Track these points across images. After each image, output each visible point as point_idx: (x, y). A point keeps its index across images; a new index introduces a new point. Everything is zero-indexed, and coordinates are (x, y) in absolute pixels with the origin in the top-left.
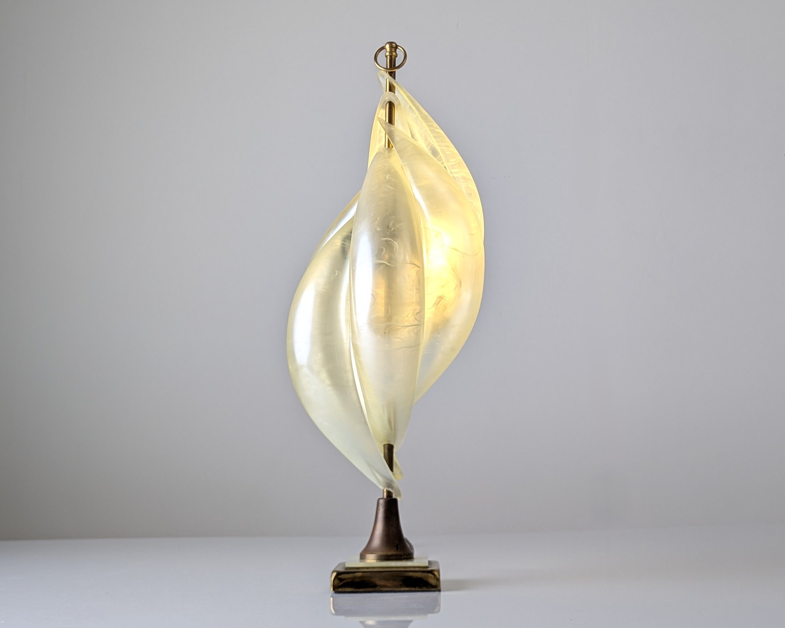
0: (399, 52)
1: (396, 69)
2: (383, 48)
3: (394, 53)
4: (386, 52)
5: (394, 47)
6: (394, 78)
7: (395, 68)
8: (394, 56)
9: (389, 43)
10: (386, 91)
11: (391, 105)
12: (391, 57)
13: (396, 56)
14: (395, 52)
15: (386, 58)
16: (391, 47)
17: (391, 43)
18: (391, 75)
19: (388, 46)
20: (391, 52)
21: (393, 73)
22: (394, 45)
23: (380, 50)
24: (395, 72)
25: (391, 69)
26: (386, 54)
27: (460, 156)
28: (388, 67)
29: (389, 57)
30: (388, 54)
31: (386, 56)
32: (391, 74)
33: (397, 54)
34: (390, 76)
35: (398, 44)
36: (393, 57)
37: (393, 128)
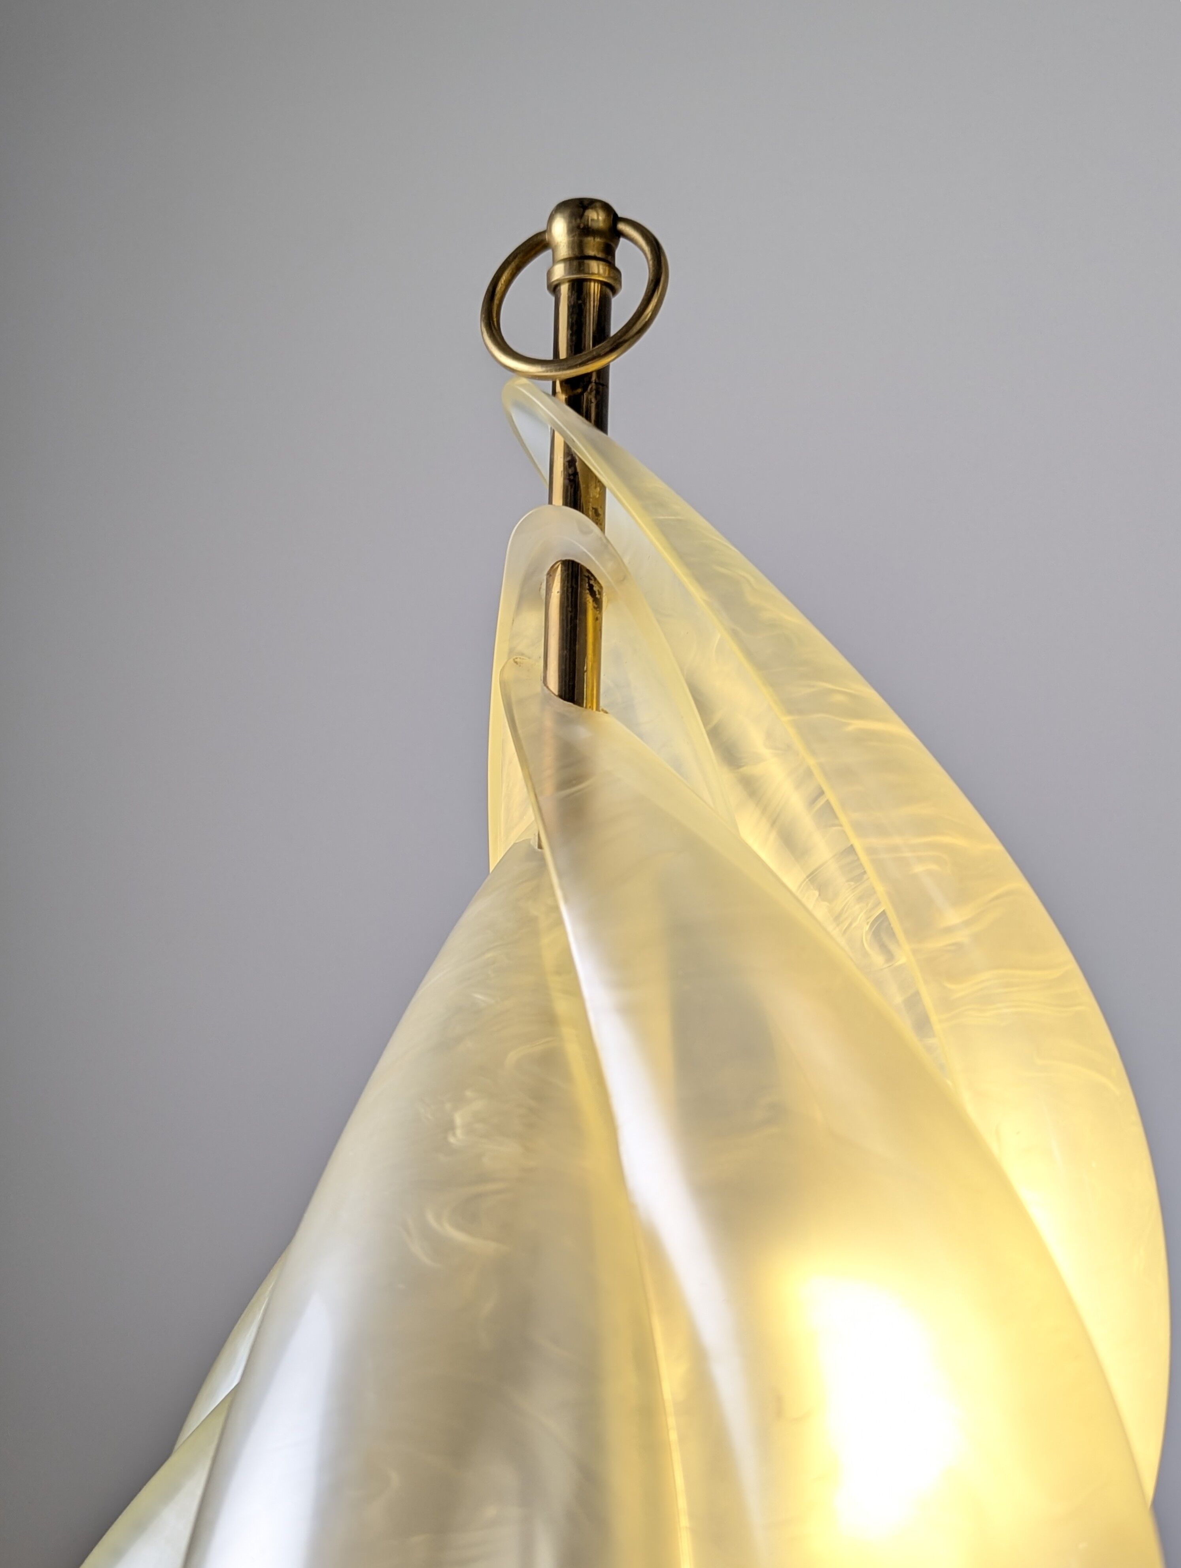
1: (613, 356)
3: (597, 269)
4: (555, 262)
5: (599, 228)
6: (601, 423)
7: (604, 345)
8: (595, 281)
9: (563, 206)
10: (550, 502)
11: (577, 584)
12: (578, 287)
13: (610, 288)
14: (608, 255)
15: (552, 299)
16: (581, 231)
17: (578, 211)
18: (574, 403)
19: (560, 231)
20: (578, 259)
21: (592, 386)
22: (597, 218)
23: (513, 265)
24: (603, 373)
25: (583, 356)
26: (549, 274)
27: (996, 840)
28: (563, 355)
29: (564, 289)
30: (559, 272)
31: (554, 289)
32: (579, 390)
33: (616, 273)
34: (571, 414)
35: (620, 214)
36: (594, 289)
37: (582, 733)
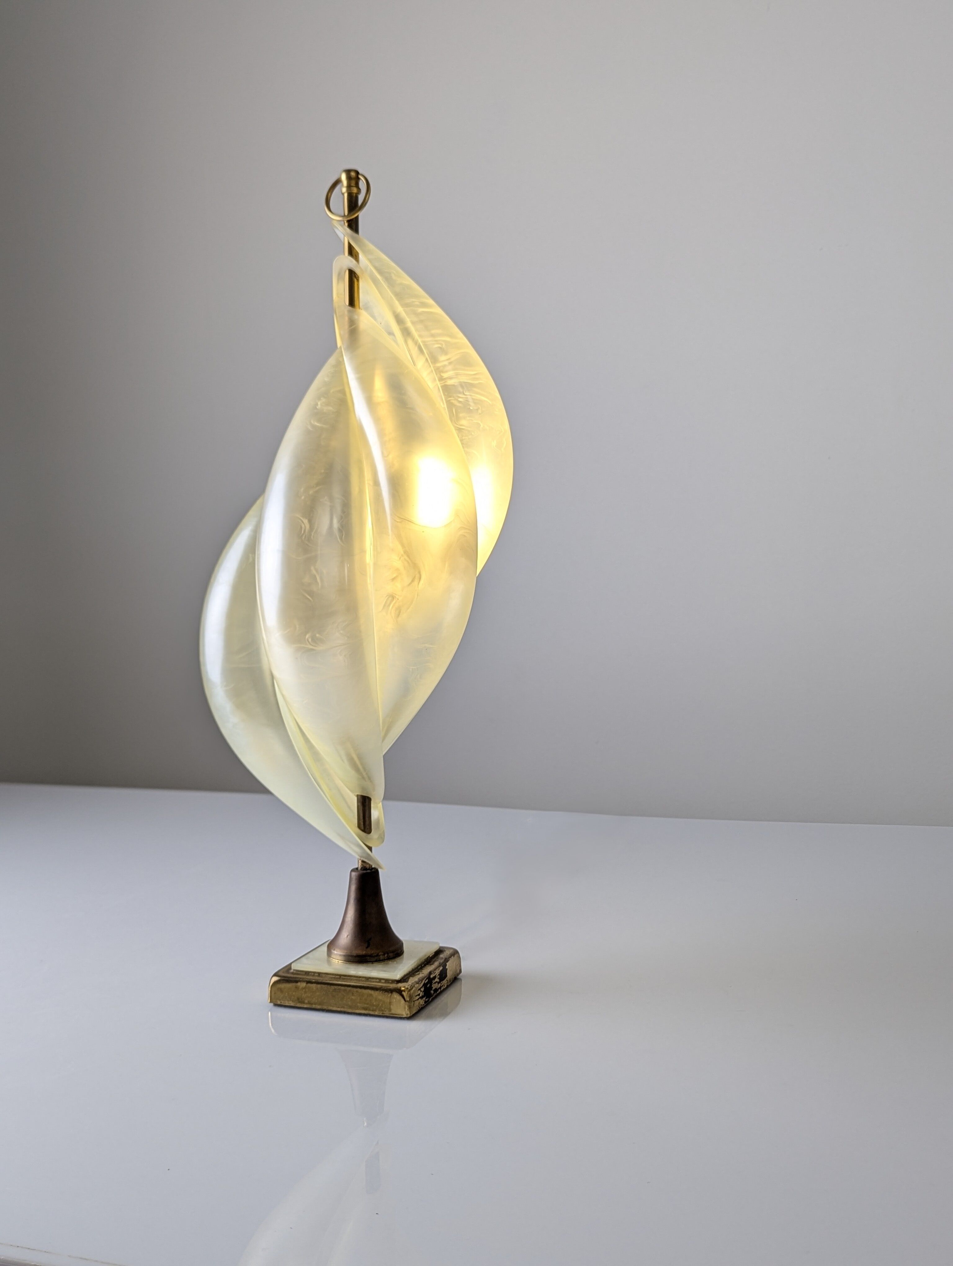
0: (362, 184)
1: (358, 213)
2: (338, 182)
4: (343, 187)
5: (354, 177)
6: (357, 232)
8: (354, 191)
9: (344, 171)
10: (344, 256)
11: (353, 276)
12: (350, 195)
13: (358, 193)
14: (356, 185)
15: (342, 196)
16: (349, 178)
17: (348, 172)
18: (350, 227)
19: (344, 177)
20: (349, 187)
21: (354, 221)
22: (353, 174)
23: (333, 186)
24: (357, 218)
25: (352, 214)
26: (342, 191)
28: (346, 213)
29: (346, 195)
30: (344, 190)
32: (351, 223)
33: (358, 189)
34: (349, 230)
35: (359, 173)
36: (353, 193)
37: (355, 315)
